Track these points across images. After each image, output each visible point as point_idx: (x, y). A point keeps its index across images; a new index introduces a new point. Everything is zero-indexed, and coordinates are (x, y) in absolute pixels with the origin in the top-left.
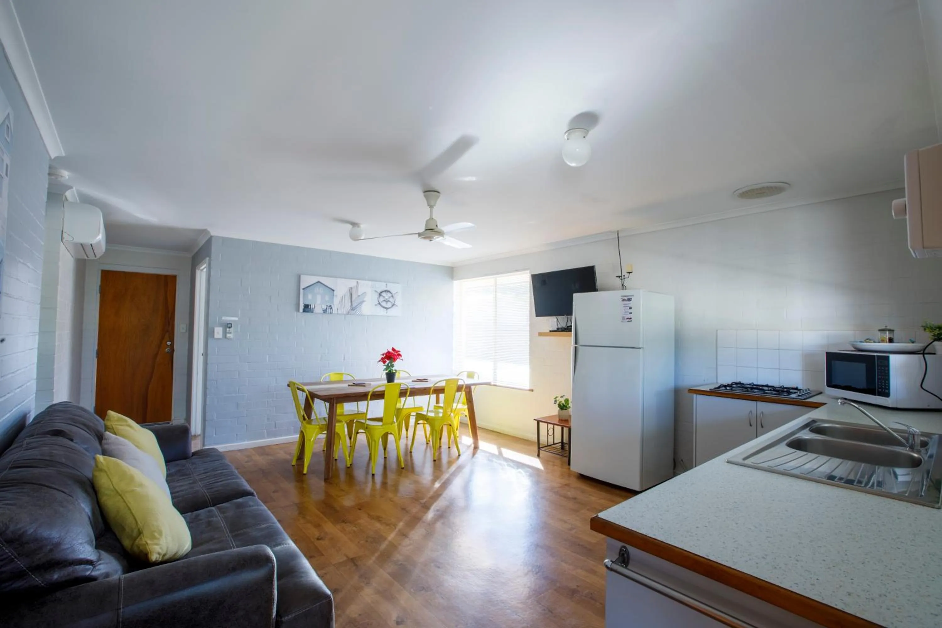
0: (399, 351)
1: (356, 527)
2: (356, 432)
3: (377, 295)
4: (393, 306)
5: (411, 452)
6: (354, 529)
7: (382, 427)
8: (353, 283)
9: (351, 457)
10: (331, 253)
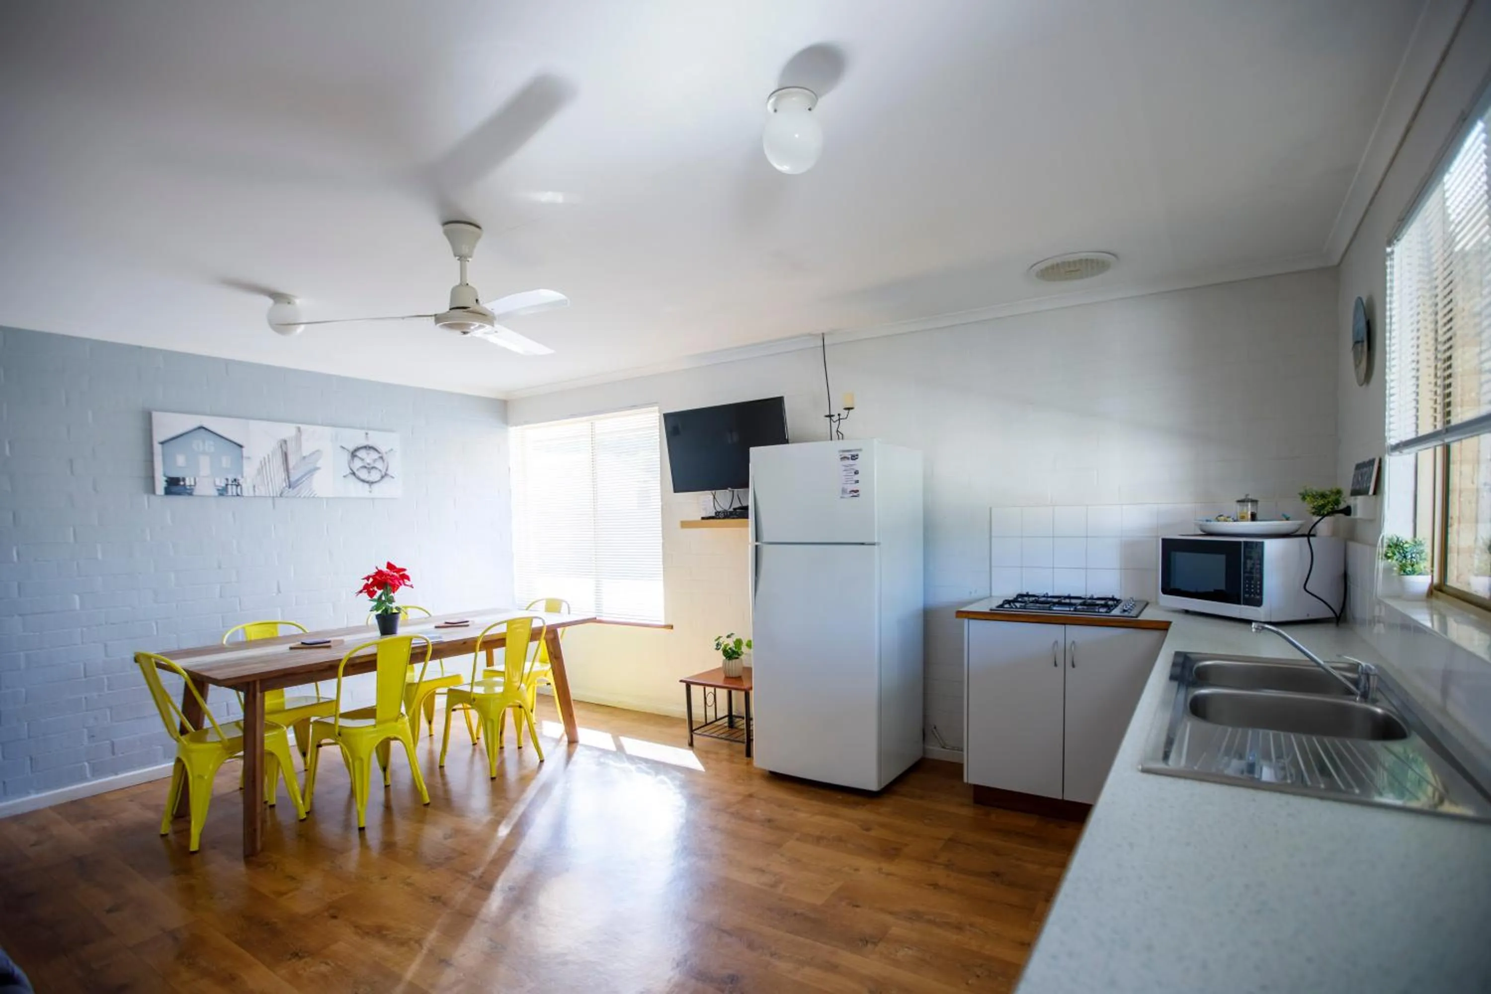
0: (404, 570)
1: (327, 964)
2: (316, 744)
3: (346, 456)
4: (382, 477)
5: (441, 767)
6: (323, 968)
7: (375, 729)
8: (287, 431)
9: (308, 800)
10: (227, 363)
